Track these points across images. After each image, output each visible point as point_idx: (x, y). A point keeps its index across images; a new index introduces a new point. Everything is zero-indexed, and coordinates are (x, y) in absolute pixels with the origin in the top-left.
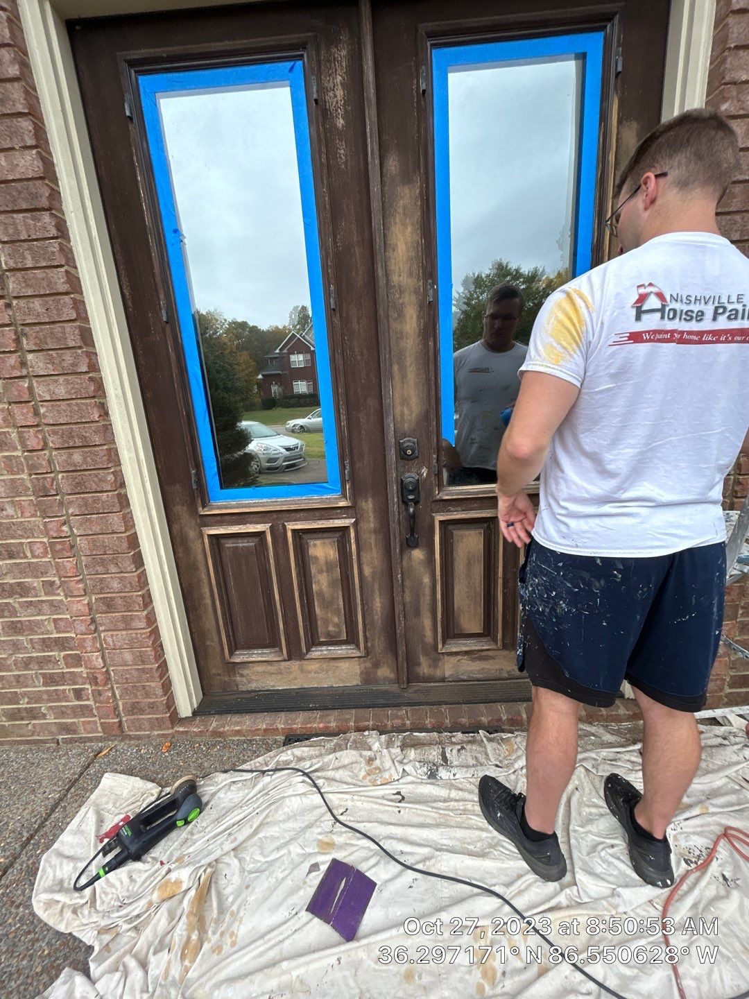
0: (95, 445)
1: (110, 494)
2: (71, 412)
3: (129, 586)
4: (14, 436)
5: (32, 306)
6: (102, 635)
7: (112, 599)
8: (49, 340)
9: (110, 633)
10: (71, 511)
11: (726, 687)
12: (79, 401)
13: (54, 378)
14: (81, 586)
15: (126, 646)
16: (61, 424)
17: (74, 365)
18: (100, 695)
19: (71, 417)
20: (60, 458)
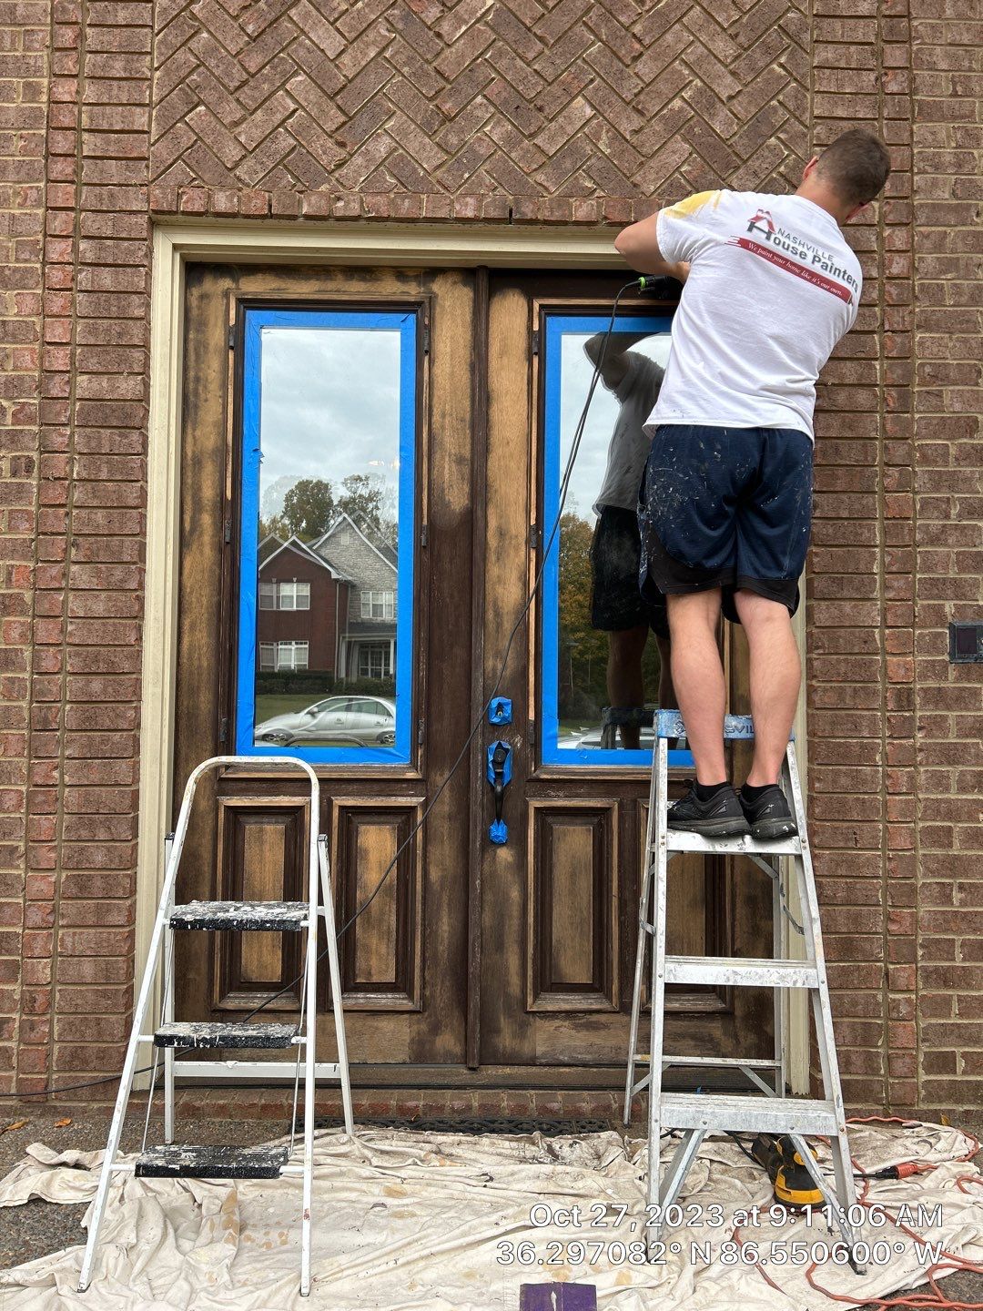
0: (123, 673)
1: (125, 733)
2: (104, 632)
3: (117, 860)
4: (27, 655)
5: (93, 516)
6: (60, 932)
7: (90, 878)
8: (101, 553)
9: (71, 930)
10: (67, 753)
11: (921, 1071)
12: (117, 621)
13: (94, 592)
14: (53, 855)
15: (89, 953)
16: (88, 645)
17: (122, 581)
18: (32, 1029)
19: (103, 638)
20: (75, 684)
